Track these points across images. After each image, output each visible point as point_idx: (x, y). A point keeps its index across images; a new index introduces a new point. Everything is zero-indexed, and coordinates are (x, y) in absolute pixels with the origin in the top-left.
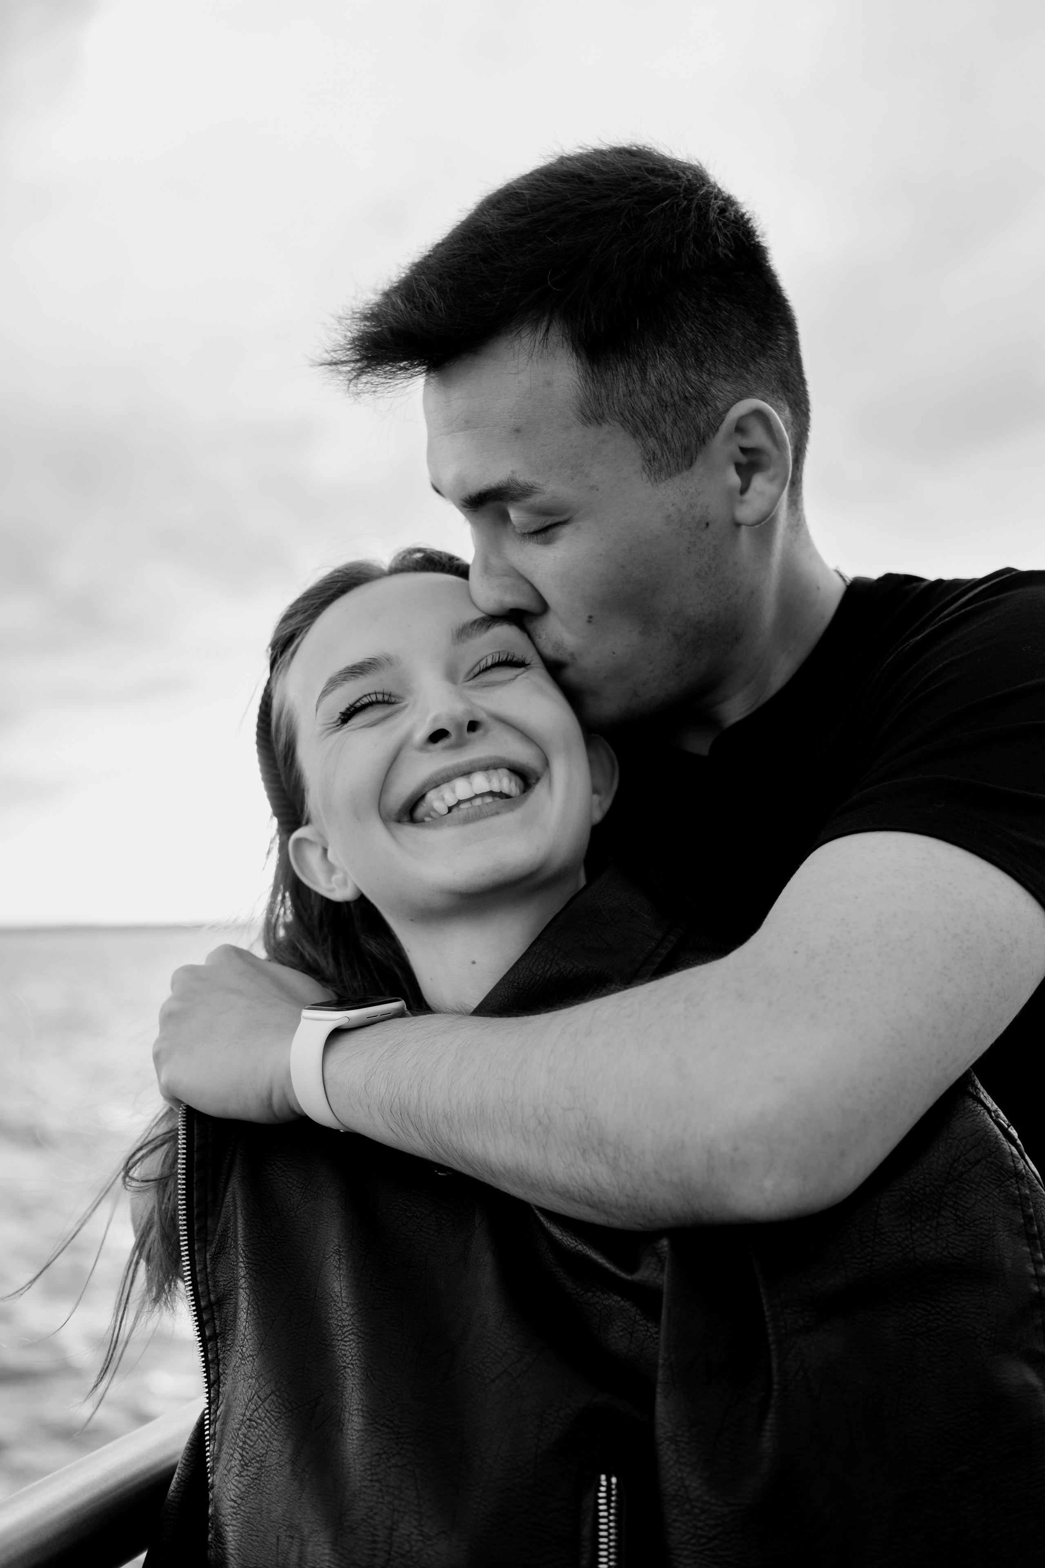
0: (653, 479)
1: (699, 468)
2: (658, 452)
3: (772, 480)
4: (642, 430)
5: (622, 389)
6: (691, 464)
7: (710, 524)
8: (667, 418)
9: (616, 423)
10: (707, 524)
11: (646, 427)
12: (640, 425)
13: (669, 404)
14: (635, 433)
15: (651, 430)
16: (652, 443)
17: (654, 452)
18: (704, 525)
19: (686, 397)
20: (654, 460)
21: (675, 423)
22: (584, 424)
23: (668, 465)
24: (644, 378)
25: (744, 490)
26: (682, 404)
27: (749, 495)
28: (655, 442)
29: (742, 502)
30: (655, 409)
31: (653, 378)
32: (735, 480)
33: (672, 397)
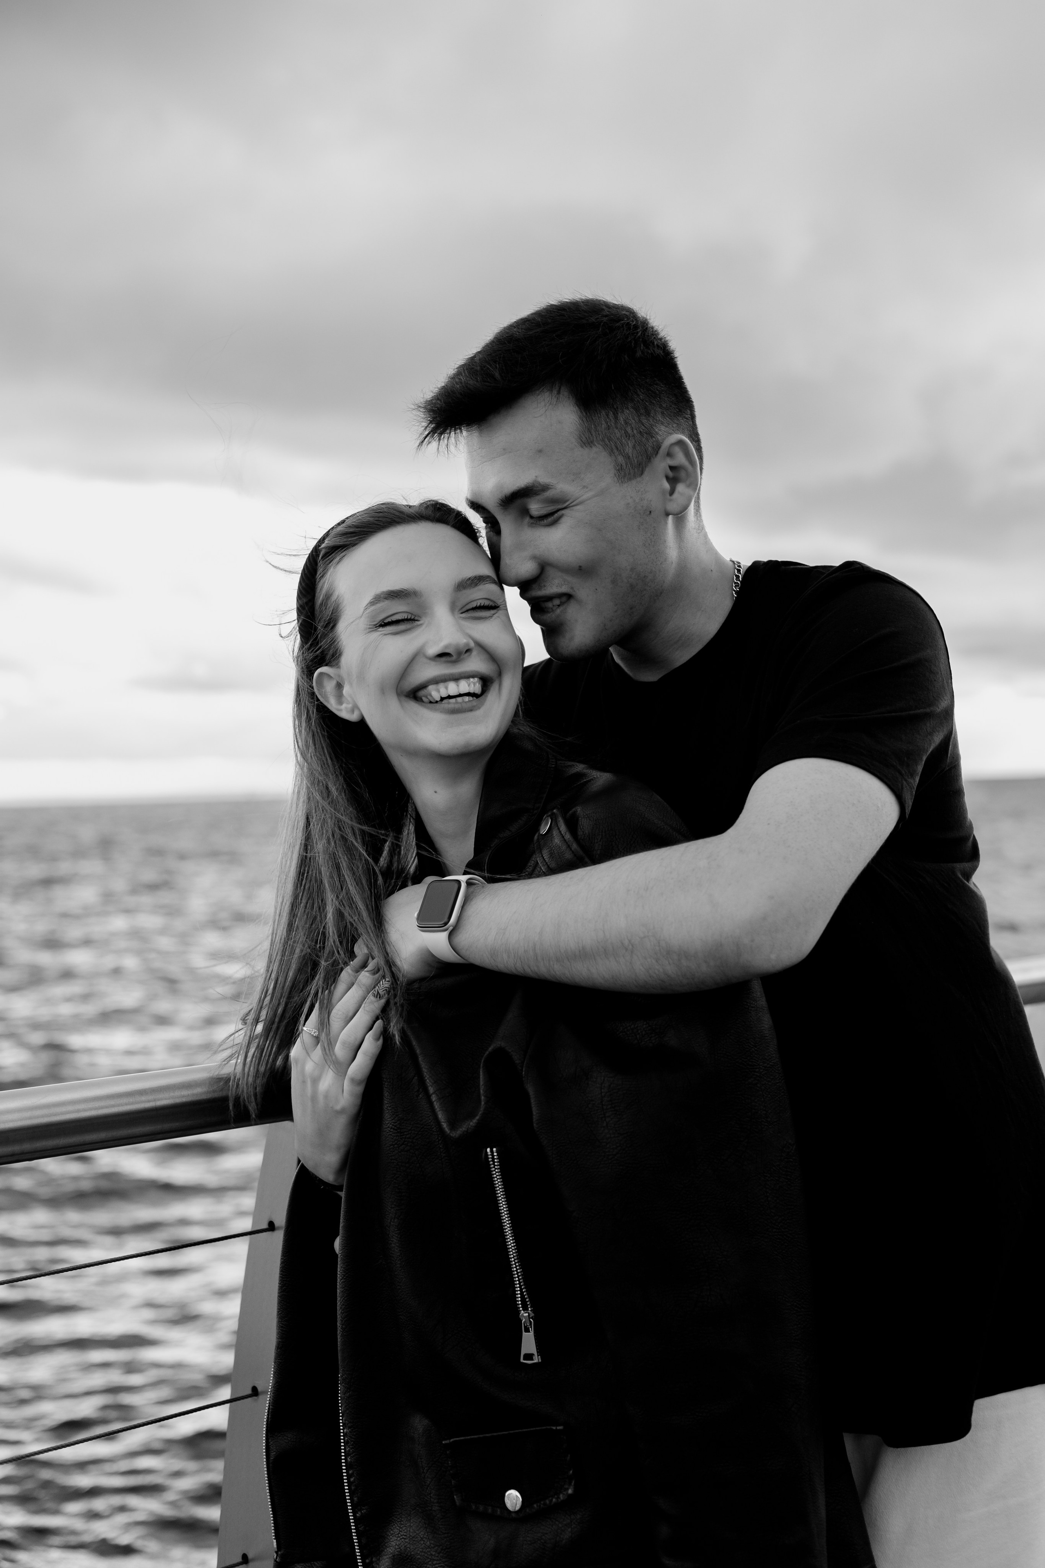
0: (620, 481)
1: (646, 476)
2: (624, 465)
3: (689, 486)
4: (615, 451)
5: (604, 426)
6: (642, 473)
7: (652, 513)
8: (630, 444)
9: (600, 446)
10: (650, 512)
11: (617, 449)
12: (614, 447)
13: (631, 435)
14: (611, 453)
15: (620, 451)
16: (620, 459)
17: (621, 465)
18: (649, 513)
19: (641, 432)
20: (621, 470)
21: (634, 447)
22: (582, 447)
23: (629, 474)
24: (616, 418)
25: (672, 492)
26: (638, 436)
27: (675, 495)
28: (622, 459)
29: (671, 500)
30: (622, 438)
31: (622, 419)
32: (667, 486)
33: (633, 431)
